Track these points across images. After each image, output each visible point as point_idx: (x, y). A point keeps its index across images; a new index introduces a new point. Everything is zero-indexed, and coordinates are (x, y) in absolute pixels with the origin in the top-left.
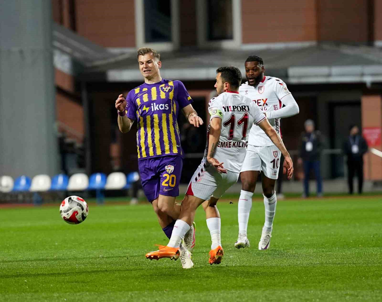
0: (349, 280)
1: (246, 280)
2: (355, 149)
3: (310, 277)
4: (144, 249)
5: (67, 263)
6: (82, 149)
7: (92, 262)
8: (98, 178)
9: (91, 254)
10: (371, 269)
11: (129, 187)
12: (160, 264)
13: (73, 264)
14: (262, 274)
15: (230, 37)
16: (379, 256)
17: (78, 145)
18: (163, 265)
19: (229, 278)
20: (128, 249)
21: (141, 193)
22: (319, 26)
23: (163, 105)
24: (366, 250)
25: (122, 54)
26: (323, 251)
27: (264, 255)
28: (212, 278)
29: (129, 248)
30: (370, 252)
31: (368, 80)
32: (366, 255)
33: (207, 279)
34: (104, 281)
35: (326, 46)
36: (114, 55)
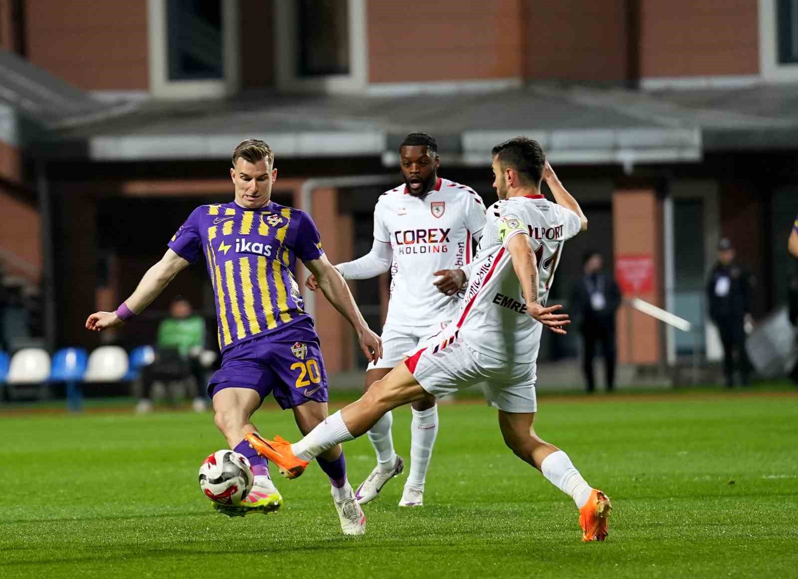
0: (586, 570)
1: (374, 568)
2: (598, 301)
3: (507, 562)
4: (164, 505)
5: (5, 533)
6: (38, 299)
7: (56, 530)
8: (71, 358)
9: (55, 514)
10: (632, 545)
11: (136, 377)
12: (196, 535)
13: (19, 535)
14: (408, 556)
15: (343, 70)
16: (649, 519)
17: (30, 290)
18: (203, 537)
19: (339, 565)
20: (132, 504)
21: (158, 389)
22: (526, 48)
23: (261, 246)
24: (621, 508)
25: (121, 103)
26: (533, 510)
27: (412, 517)
28: (305, 565)
29: (134, 502)
30: (629, 511)
31: (627, 158)
32: (621, 518)
33: (294, 567)
34: (82, 569)
35: (540, 89)
36: (104, 107)
